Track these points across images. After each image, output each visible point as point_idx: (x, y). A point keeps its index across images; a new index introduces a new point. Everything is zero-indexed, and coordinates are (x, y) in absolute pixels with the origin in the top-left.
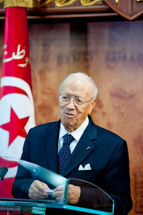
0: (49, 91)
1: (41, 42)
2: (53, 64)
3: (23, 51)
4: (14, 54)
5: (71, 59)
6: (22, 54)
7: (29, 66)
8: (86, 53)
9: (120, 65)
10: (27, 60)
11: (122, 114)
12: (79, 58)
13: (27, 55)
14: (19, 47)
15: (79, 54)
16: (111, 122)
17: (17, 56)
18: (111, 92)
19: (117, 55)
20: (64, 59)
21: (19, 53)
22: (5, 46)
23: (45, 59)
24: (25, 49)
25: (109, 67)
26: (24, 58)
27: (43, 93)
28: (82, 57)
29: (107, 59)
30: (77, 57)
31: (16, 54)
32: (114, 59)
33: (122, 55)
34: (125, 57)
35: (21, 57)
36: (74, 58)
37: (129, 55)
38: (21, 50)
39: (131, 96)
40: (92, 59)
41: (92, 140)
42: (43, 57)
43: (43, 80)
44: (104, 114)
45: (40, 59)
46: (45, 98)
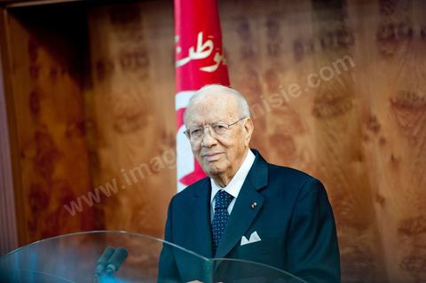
0: (285, 108)
1: (263, 20)
2: (287, 58)
3: (209, 43)
4: (191, 50)
5: (318, 47)
6: (207, 49)
8: (342, 33)
9: (403, 48)
10: (217, 59)
11: (415, 138)
12: (332, 43)
14: (200, 36)
15: (330, 35)
16: (396, 156)
17: (198, 53)
18: (391, 100)
19: (396, 31)
20: (306, 48)
21: (200, 47)
22: (177, 39)
23: (274, 52)
24: (213, 40)
25: (384, 54)
26: (212, 55)
27: (276, 112)
28: (335, 40)
29: (380, 39)
30: (327, 41)
31: (195, 50)
32: (392, 37)
33: (405, 30)
34: (411, 33)
35: (207, 54)
36: (323, 44)
37: (417, 29)
38: (204, 42)
40: (352, 43)
41: (259, 191)
42: (269, 47)
43: (273, 89)
44: (383, 141)
45: (264, 51)
46: (280, 121)
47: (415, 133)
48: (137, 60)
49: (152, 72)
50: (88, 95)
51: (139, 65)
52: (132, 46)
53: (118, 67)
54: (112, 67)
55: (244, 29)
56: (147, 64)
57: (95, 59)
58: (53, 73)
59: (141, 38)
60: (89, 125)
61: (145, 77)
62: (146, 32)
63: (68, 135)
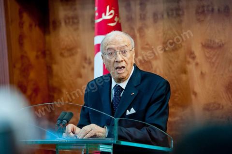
0: (147, 46)
2: (150, 21)
3: (112, 11)
4: (103, 14)
5: (165, 16)
6: (111, 14)
8: (178, 9)
9: (209, 17)
10: (116, 19)
11: (213, 63)
12: (173, 14)
13: (117, 14)
14: (108, 8)
15: (172, 10)
16: (203, 72)
17: (107, 16)
18: (202, 44)
19: (205, 9)
20: (159, 16)
21: (108, 13)
22: (96, 8)
23: (143, 18)
24: (114, 10)
25: (199, 21)
26: (114, 18)
27: (143, 48)
28: (175, 12)
29: (197, 13)
30: (170, 13)
31: (105, 15)
32: (203, 12)
33: (210, 8)
34: (213, 10)
35: (111, 17)
36: (168, 15)
37: (216, 8)
38: (110, 11)
39: (221, 46)
40: (183, 14)
41: (136, 87)
43: (142, 37)
44: (197, 64)
45: (138, 17)
47: (213, 60)
48: (73, 21)
49: (81, 26)
50: (47, 38)
51: (74, 23)
52: (70, 14)
53: (63, 24)
54: (60, 23)
55: (128, 6)
56: (78, 23)
57: (51, 19)
58: (31, 26)
59: (75, 9)
60: (47, 52)
61: (76, 29)
62: (78, 6)
63: (37, 57)
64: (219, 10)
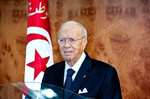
3: (44, 7)
6: (43, 9)
7: (48, 19)
9: (117, 17)
11: (120, 54)
13: (47, 10)
14: (41, 4)
16: (111, 61)
17: (39, 11)
18: (110, 38)
19: (115, 10)
21: (40, 9)
22: (30, 4)
25: (109, 19)
26: (45, 12)
28: (88, 11)
29: (107, 12)
31: (38, 9)
32: (113, 12)
33: (119, 10)
34: (121, 11)
36: (82, 13)
37: (124, 10)
38: (42, 7)
40: (95, 13)
42: (57, 13)
44: (105, 54)
47: (120, 52)
64: (126, 11)
